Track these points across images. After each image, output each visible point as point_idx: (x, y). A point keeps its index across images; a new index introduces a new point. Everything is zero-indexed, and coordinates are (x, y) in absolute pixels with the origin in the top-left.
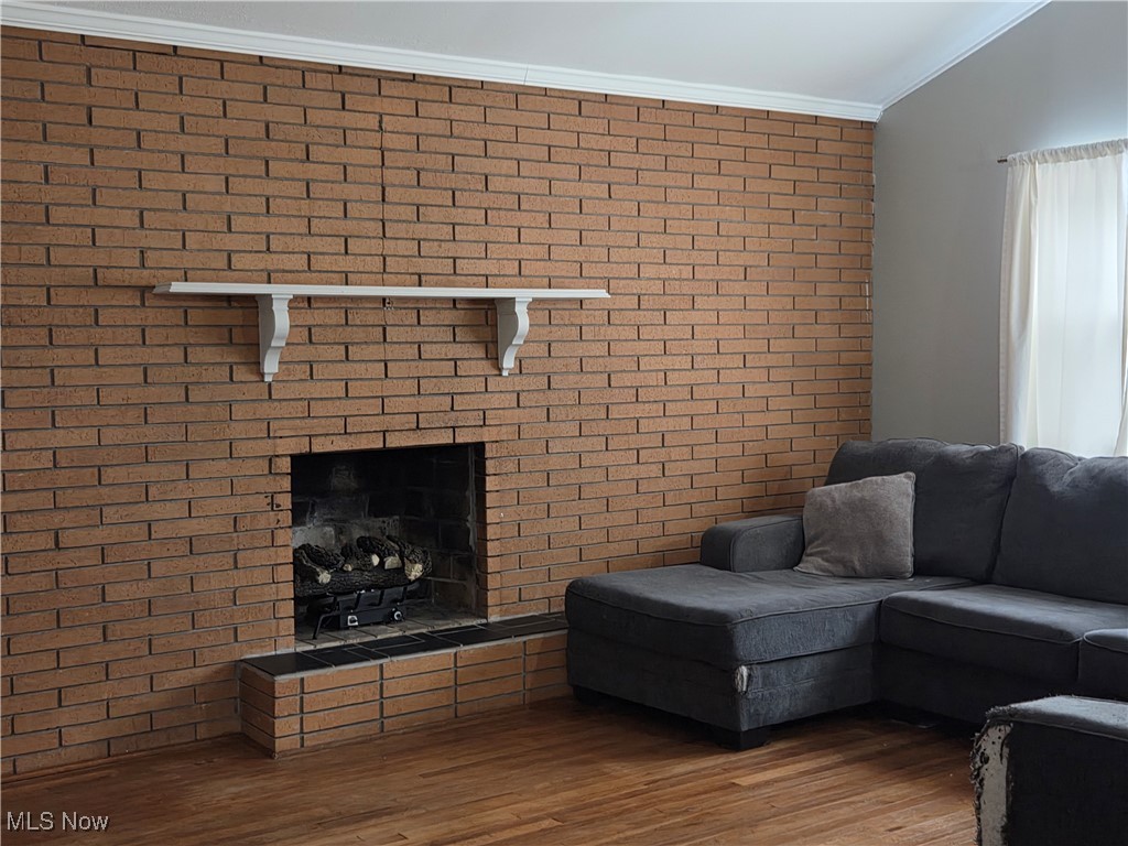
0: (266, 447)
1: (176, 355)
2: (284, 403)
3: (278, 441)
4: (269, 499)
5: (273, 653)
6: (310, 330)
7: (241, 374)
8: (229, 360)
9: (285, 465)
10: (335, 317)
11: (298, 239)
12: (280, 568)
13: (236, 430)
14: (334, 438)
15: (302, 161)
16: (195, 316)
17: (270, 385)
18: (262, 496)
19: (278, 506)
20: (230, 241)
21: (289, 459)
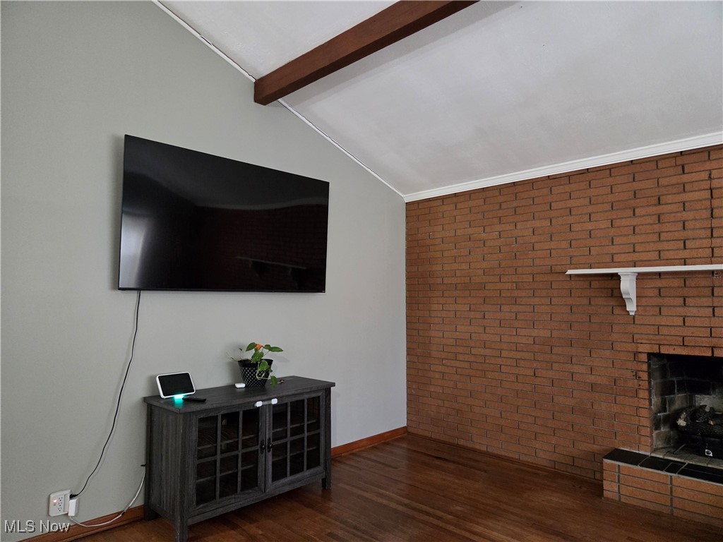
0: (631, 347)
1: (586, 301)
2: (642, 326)
3: (639, 345)
4: (634, 373)
5: (637, 452)
6: (660, 290)
7: (617, 311)
8: (611, 304)
9: (644, 358)
10: (677, 282)
11: (652, 244)
12: (640, 409)
13: (615, 337)
14: (675, 347)
15: (656, 205)
16: (595, 284)
17: (634, 317)
18: (630, 371)
19: (639, 377)
20: (613, 249)
21: (646, 355)
